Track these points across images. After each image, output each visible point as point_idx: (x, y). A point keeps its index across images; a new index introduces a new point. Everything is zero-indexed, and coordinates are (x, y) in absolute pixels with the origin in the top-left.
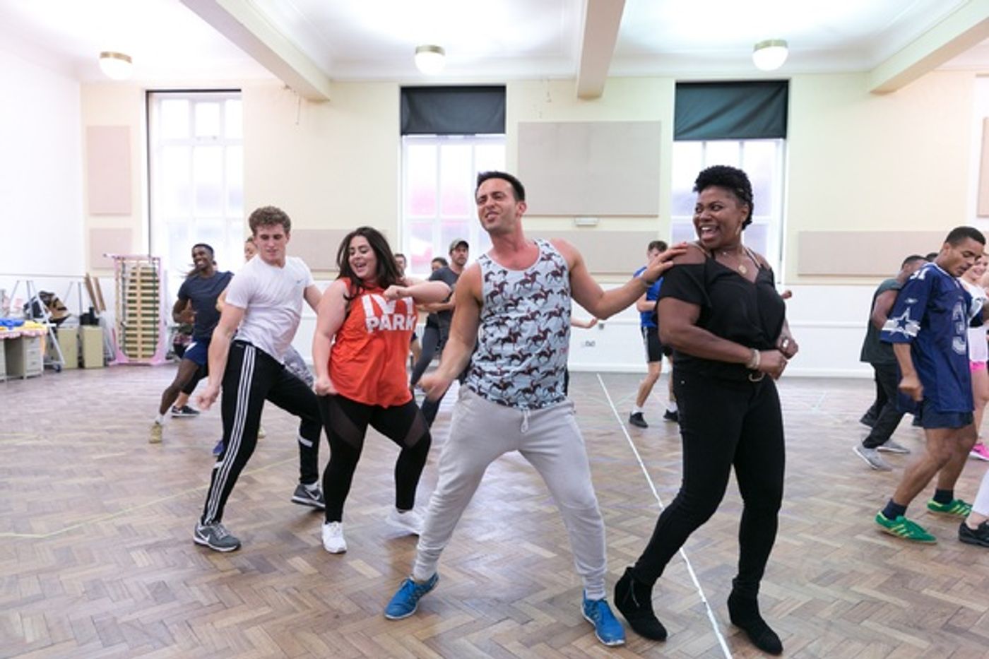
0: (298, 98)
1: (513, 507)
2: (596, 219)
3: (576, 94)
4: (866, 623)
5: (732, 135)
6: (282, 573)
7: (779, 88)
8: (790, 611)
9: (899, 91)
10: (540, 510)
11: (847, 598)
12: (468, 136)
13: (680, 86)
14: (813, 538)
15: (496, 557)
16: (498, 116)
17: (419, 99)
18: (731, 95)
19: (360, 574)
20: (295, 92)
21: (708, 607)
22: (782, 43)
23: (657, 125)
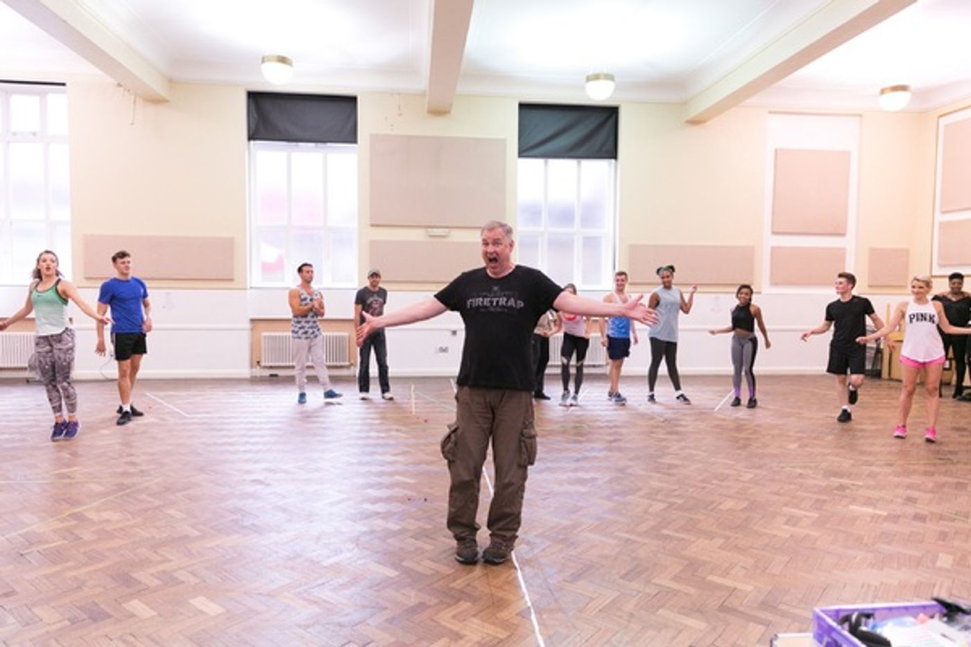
0: (133, 97)
1: (361, 527)
2: (447, 230)
3: (426, 107)
4: (661, 611)
5: (572, 154)
6: (118, 620)
7: (610, 114)
8: (601, 607)
9: (709, 123)
10: (387, 529)
11: (648, 590)
12: (320, 145)
13: (522, 106)
14: (627, 536)
15: (341, 581)
16: (349, 126)
17: (267, 104)
18: (569, 117)
19: (202, 612)
20: (129, 91)
21: (532, 611)
22: (609, 77)
23: (502, 142)
